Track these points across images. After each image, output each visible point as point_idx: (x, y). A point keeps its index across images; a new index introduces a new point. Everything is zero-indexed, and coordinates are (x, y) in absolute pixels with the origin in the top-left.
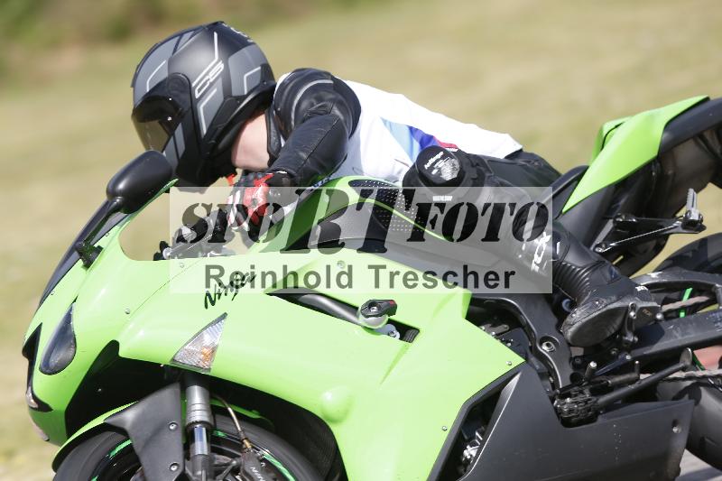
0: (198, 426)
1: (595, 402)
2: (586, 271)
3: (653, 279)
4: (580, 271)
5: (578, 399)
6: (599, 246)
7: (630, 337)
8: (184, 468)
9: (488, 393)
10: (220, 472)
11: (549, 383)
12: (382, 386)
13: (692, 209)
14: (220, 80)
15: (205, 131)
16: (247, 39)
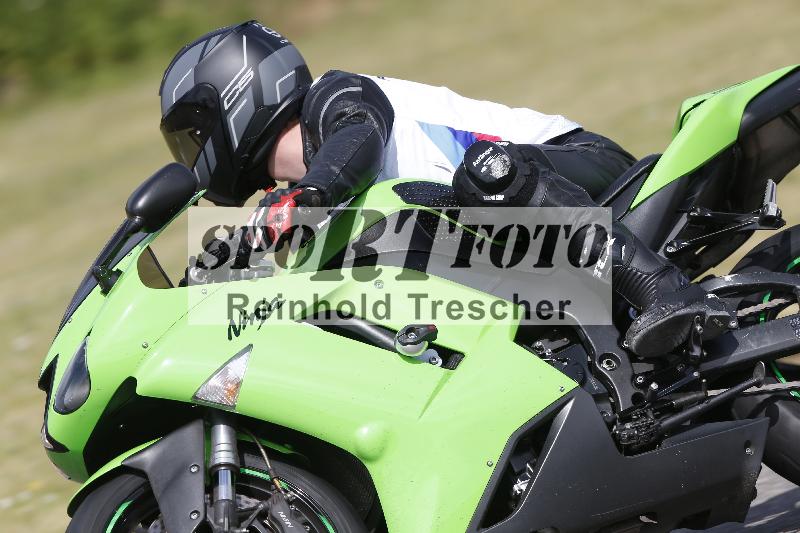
0: (222, 468)
1: (659, 426)
2: (654, 277)
3: (727, 282)
4: (646, 278)
5: (639, 423)
6: (671, 244)
7: (697, 352)
8: (206, 515)
9: (539, 422)
10: (245, 518)
11: (609, 405)
12: (421, 420)
13: (771, 204)
14: (250, 89)
15: (237, 145)
16: (280, 39)
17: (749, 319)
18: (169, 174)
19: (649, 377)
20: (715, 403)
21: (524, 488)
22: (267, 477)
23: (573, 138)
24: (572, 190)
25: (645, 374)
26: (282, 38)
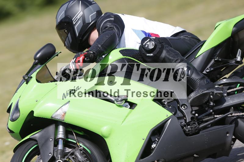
0: (60, 139)
1: (198, 127)
2: (199, 80)
3: (224, 81)
4: (196, 80)
5: (192, 126)
6: (208, 69)
7: (212, 104)
8: (53, 154)
9: (160, 126)
10: (67, 155)
11: (184, 120)
12: (122, 125)
13: (238, 57)
14: (81, 18)
15: (78, 35)
16: (92, 2)
17: (232, 93)
18: (47, 47)
19: (196, 112)
20: (217, 120)
21: (155, 146)
22: (75, 142)
23: (181, 34)
24: (174, 52)
25: (195, 111)
26: (93, 1)
